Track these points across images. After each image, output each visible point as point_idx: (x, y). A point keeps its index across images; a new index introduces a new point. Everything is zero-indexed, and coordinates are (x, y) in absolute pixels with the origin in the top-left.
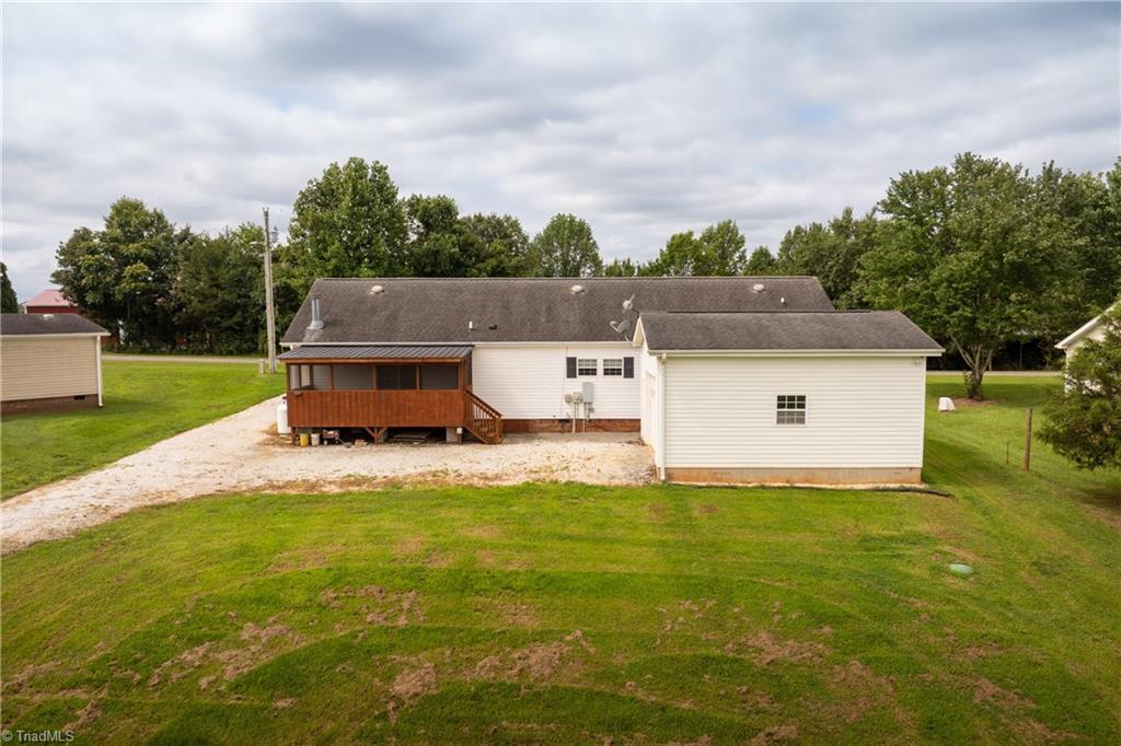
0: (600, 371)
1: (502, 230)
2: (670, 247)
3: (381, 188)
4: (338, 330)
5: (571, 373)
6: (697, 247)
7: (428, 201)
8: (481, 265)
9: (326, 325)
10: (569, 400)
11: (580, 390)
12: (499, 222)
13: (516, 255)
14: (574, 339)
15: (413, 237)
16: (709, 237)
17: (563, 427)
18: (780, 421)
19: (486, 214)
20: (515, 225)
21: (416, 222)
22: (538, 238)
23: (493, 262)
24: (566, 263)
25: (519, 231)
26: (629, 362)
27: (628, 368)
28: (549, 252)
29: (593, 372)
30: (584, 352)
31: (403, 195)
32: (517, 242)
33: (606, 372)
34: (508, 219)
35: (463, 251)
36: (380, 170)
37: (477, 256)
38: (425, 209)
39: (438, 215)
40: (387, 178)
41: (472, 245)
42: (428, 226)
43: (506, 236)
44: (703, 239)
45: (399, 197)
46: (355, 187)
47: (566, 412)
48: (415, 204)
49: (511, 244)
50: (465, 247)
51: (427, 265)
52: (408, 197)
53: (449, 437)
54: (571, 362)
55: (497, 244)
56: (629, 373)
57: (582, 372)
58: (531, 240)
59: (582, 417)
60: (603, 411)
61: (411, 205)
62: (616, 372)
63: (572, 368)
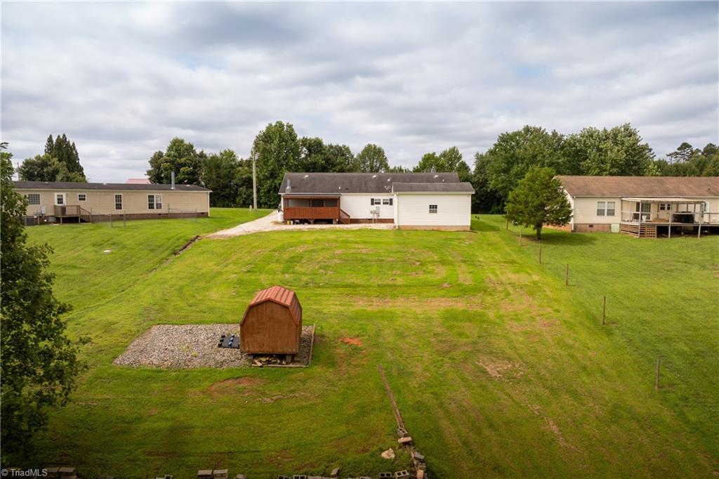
0: (382, 203)
1: (342, 152)
2: (423, 159)
3: (291, 134)
4: (296, 190)
5: (372, 204)
6: (437, 159)
7: (310, 140)
8: (334, 169)
9: (292, 188)
10: (371, 212)
11: (375, 209)
12: (340, 148)
13: (348, 164)
14: (374, 192)
15: (303, 156)
16: (444, 155)
17: (370, 221)
18: (430, 212)
19: (334, 144)
20: (347, 149)
21: (304, 149)
22: (359, 155)
23: (339, 167)
24: (372, 168)
25: (349, 152)
26: (391, 200)
27: (391, 202)
28: (364, 163)
29: (379, 203)
30: (377, 197)
31: (299, 137)
32: (348, 157)
33: (384, 203)
34: (344, 146)
35: (326, 162)
36: (290, 126)
37: (332, 164)
38: (310, 144)
39: (315, 146)
40: (293, 130)
41: (330, 160)
42: (310, 151)
43: (343, 155)
44: (441, 156)
45: (298, 138)
46: (280, 135)
47: (371, 216)
48: (305, 141)
49: (347, 159)
50: (327, 160)
51: (310, 168)
52: (302, 138)
53: (334, 222)
54: (372, 200)
55: (340, 159)
56: (391, 204)
57: (376, 203)
58: (355, 157)
59: (376, 218)
60: (382, 217)
61: (303, 142)
62: (387, 203)
63: (373, 202)
